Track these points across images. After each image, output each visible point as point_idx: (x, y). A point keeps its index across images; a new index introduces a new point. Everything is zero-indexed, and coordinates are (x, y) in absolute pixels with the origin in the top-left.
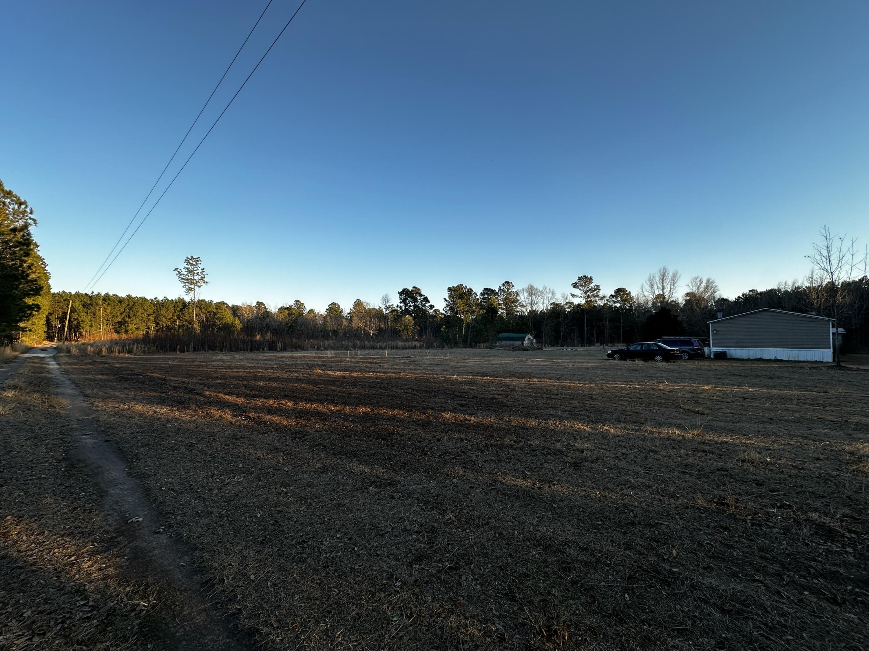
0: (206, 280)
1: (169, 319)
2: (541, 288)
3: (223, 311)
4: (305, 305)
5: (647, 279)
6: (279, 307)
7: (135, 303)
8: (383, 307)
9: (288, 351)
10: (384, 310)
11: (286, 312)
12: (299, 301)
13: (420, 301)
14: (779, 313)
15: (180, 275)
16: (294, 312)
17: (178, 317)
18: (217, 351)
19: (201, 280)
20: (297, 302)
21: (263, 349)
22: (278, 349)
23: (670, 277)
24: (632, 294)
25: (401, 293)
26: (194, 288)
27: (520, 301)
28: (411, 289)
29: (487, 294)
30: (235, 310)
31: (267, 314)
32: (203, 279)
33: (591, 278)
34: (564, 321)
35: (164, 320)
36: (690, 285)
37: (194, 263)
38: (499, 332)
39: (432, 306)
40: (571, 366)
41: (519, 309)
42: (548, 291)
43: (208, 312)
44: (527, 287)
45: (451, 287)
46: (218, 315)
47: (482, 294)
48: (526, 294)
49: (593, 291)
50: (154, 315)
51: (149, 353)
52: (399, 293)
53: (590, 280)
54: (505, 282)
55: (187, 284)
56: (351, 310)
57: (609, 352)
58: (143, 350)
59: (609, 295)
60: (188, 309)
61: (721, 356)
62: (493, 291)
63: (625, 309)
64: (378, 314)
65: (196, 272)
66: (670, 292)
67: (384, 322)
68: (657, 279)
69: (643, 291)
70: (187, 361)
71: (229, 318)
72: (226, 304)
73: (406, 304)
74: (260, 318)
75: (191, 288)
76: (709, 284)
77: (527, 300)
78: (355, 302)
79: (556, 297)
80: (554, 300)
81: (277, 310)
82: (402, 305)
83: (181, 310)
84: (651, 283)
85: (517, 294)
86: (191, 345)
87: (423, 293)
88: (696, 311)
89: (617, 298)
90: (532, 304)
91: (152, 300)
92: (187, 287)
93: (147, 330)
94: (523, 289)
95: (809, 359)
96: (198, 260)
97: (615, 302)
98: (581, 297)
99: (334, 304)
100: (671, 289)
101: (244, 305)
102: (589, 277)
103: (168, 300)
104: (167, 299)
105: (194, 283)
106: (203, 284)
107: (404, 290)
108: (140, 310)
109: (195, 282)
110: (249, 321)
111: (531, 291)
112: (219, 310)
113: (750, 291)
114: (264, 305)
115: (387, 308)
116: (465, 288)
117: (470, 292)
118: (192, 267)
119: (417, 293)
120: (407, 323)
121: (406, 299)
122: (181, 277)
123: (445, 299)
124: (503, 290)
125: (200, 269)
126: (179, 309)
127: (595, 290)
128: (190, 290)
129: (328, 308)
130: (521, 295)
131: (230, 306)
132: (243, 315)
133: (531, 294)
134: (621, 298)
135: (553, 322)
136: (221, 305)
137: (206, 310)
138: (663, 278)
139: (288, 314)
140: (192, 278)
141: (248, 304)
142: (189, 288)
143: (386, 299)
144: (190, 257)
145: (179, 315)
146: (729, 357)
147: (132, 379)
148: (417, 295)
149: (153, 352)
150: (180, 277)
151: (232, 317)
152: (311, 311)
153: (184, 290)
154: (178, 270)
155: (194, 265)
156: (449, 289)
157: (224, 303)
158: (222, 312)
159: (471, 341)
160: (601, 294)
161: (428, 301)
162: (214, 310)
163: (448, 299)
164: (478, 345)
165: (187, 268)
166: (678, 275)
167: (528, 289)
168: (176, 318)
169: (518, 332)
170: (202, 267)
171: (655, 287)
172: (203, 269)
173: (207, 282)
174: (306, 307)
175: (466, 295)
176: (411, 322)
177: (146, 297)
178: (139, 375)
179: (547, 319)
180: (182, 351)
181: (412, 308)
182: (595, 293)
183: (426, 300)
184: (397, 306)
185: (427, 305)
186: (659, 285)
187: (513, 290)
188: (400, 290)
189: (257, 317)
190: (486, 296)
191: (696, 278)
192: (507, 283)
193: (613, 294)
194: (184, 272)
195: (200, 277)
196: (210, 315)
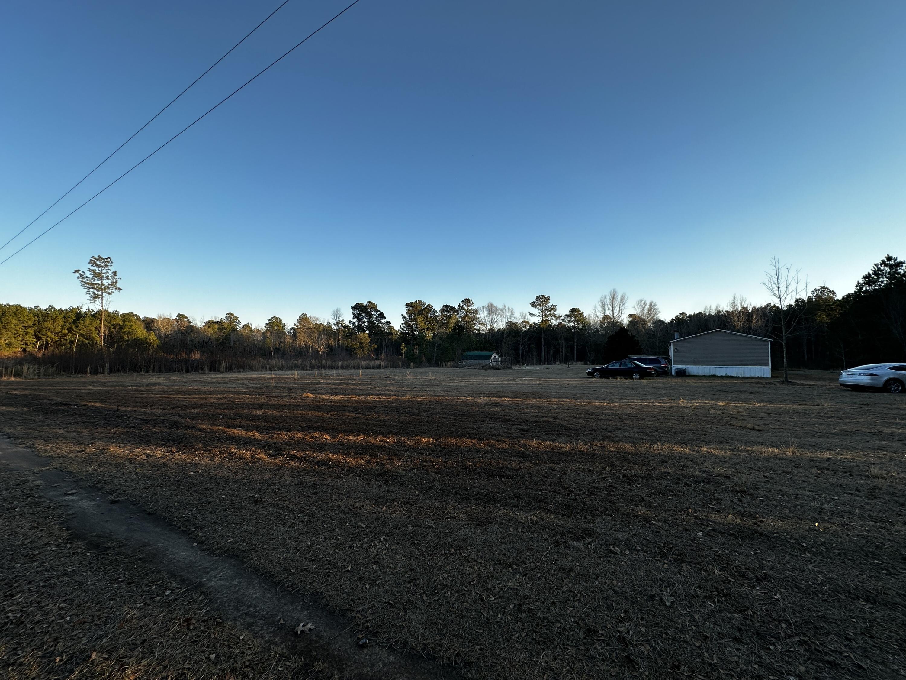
0: (118, 285)
1: (57, 333)
2: (500, 307)
3: (134, 324)
4: (239, 319)
5: (599, 300)
6: (207, 320)
7: (5, 312)
8: (333, 322)
9: (234, 372)
10: (333, 326)
11: (216, 327)
12: (232, 315)
13: (375, 317)
14: (728, 333)
15: (83, 278)
16: (226, 326)
17: (70, 330)
18: (142, 373)
19: (111, 285)
20: (230, 315)
21: (203, 369)
22: (222, 370)
23: (619, 299)
24: (585, 314)
25: (354, 308)
26: (102, 295)
27: (480, 319)
28: (365, 304)
29: (447, 311)
30: (149, 323)
31: (191, 329)
32: (114, 284)
33: (548, 298)
34: (523, 340)
35: (49, 334)
36: (636, 307)
37: (103, 264)
38: (464, 351)
39: (388, 323)
40: (566, 385)
41: (477, 326)
42: (507, 309)
43: (112, 325)
44: (487, 305)
45: (409, 302)
46: (126, 329)
47: (442, 311)
48: (486, 312)
49: (550, 311)
50: (35, 328)
51: (46, 375)
52: (352, 308)
53: (547, 299)
54: (465, 299)
55: (91, 290)
56: (295, 325)
57: (589, 370)
58: (36, 372)
59: (564, 315)
60: (84, 321)
61: (681, 374)
62: (452, 309)
63: (578, 328)
64: (326, 331)
65: (105, 275)
66: (619, 313)
67: (334, 339)
68: (608, 301)
69: (595, 312)
70: (112, 386)
71: (141, 333)
72: (136, 315)
73: (359, 320)
74: (182, 333)
75: (98, 295)
76: (652, 308)
77: (487, 318)
78: (300, 317)
79: (514, 316)
80: (513, 318)
81: (204, 325)
82: (355, 320)
83: (74, 322)
84: (602, 304)
85: (477, 312)
86: (107, 366)
87: (378, 308)
88: (642, 331)
89: (571, 318)
90: (491, 322)
91: (31, 309)
92: (91, 293)
93: (24, 347)
94: (483, 307)
95: (753, 376)
96: (107, 261)
97: (569, 322)
98: (539, 316)
99: (275, 318)
100: (620, 310)
101: (160, 317)
102: (546, 296)
103: (55, 310)
104: (53, 308)
105: (102, 289)
106: (114, 290)
107: (357, 305)
108: (13, 321)
109: (103, 287)
110: (167, 336)
111: (491, 309)
112: (127, 323)
113: (681, 314)
114: (187, 318)
115: (337, 324)
116: (424, 304)
117: (430, 308)
118: (100, 269)
119: (372, 308)
120: (363, 341)
121: (359, 315)
122: (84, 280)
123: (402, 315)
124: (462, 307)
125: (110, 272)
126: (71, 320)
127: (552, 309)
128: (96, 297)
129: (268, 323)
130: (481, 312)
131: (141, 318)
132: (159, 330)
133: (490, 312)
134: (575, 317)
135: (512, 341)
136: (128, 317)
137: (109, 323)
138: (613, 299)
139: (218, 329)
140: (100, 282)
141: (166, 316)
142: (95, 294)
143: (337, 314)
144: (96, 257)
145: (71, 328)
146: (687, 374)
147: (63, 411)
148: (372, 310)
149: (53, 375)
150: (82, 281)
151: (145, 332)
152: (247, 326)
153: (88, 297)
154: (80, 272)
155: (102, 267)
156: (407, 305)
157: (134, 315)
158: (132, 326)
159: (436, 360)
160: (557, 313)
161: (385, 318)
162: (121, 323)
163: (406, 315)
164: (444, 364)
165: (93, 270)
166: (626, 298)
167: (488, 306)
168: (66, 332)
169: (481, 351)
170: (113, 269)
171: (606, 308)
172: (115, 272)
173: (119, 289)
174: (240, 321)
175: (425, 311)
176: (367, 340)
177: (22, 305)
178: (71, 405)
179: (506, 337)
180: (95, 372)
181: (366, 324)
182: (552, 312)
183: (382, 315)
184: (350, 322)
185: (383, 321)
186: (609, 306)
187: (473, 308)
188: (354, 304)
189: (179, 332)
190: (446, 313)
191: (641, 301)
192: (467, 301)
193: (568, 314)
194: (88, 274)
195: (110, 282)
196: (115, 328)
